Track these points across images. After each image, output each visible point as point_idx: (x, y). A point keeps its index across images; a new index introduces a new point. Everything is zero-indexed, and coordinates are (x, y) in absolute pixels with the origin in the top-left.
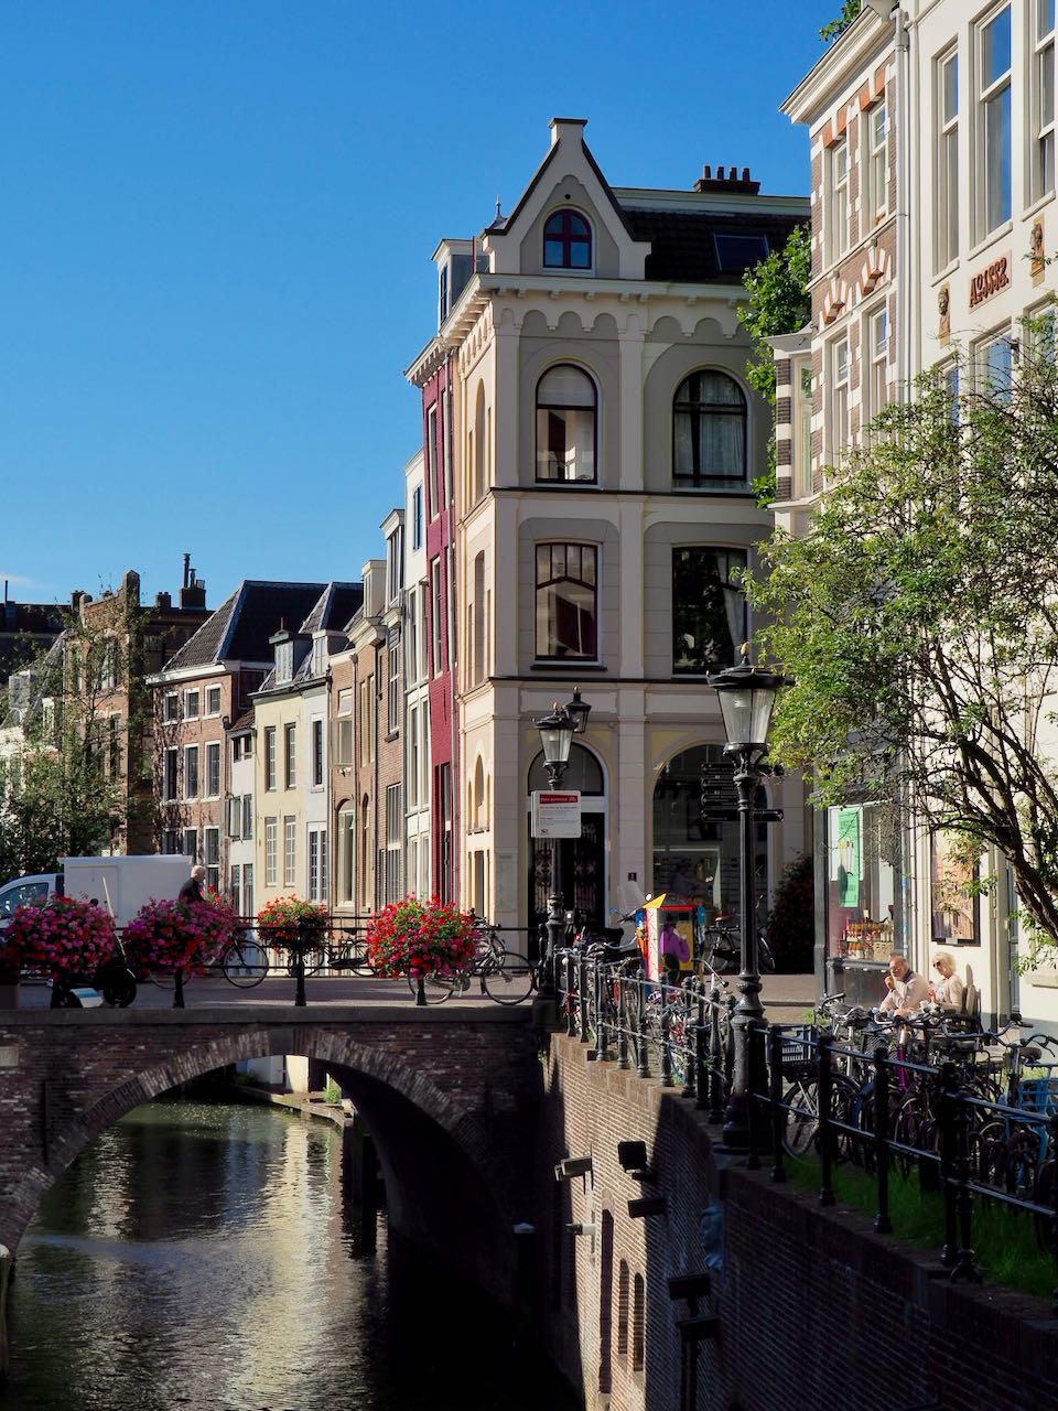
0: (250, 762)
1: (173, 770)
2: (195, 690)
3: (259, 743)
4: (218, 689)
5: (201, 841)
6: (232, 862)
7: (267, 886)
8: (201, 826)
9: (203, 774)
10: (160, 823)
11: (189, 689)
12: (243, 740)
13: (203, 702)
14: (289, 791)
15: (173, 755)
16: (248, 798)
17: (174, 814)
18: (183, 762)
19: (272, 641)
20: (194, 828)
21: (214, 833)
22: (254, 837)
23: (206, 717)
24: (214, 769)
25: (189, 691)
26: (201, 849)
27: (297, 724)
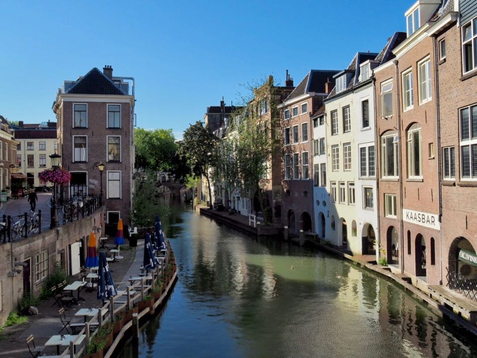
0: (323, 126)
1: (288, 135)
2: (296, 107)
3: (328, 118)
4: (306, 104)
5: (300, 157)
6: (314, 163)
7: (333, 171)
8: (301, 152)
9: (300, 134)
10: (284, 152)
11: (293, 107)
12: (319, 119)
13: (300, 110)
14: (345, 134)
15: (288, 130)
16: (322, 140)
17: (289, 149)
18: (292, 132)
19: (334, 77)
20: (297, 153)
21: (306, 154)
22: (326, 153)
23: (301, 114)
24: (305, 132)
25: (294, 107)
26: (301, 160)
27: (350, 106)
